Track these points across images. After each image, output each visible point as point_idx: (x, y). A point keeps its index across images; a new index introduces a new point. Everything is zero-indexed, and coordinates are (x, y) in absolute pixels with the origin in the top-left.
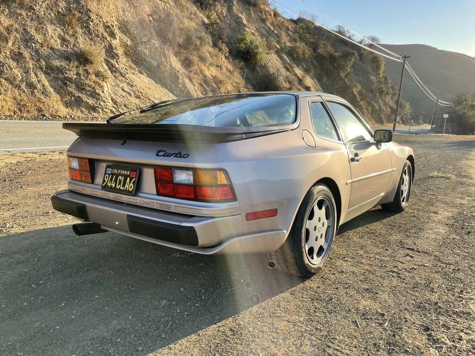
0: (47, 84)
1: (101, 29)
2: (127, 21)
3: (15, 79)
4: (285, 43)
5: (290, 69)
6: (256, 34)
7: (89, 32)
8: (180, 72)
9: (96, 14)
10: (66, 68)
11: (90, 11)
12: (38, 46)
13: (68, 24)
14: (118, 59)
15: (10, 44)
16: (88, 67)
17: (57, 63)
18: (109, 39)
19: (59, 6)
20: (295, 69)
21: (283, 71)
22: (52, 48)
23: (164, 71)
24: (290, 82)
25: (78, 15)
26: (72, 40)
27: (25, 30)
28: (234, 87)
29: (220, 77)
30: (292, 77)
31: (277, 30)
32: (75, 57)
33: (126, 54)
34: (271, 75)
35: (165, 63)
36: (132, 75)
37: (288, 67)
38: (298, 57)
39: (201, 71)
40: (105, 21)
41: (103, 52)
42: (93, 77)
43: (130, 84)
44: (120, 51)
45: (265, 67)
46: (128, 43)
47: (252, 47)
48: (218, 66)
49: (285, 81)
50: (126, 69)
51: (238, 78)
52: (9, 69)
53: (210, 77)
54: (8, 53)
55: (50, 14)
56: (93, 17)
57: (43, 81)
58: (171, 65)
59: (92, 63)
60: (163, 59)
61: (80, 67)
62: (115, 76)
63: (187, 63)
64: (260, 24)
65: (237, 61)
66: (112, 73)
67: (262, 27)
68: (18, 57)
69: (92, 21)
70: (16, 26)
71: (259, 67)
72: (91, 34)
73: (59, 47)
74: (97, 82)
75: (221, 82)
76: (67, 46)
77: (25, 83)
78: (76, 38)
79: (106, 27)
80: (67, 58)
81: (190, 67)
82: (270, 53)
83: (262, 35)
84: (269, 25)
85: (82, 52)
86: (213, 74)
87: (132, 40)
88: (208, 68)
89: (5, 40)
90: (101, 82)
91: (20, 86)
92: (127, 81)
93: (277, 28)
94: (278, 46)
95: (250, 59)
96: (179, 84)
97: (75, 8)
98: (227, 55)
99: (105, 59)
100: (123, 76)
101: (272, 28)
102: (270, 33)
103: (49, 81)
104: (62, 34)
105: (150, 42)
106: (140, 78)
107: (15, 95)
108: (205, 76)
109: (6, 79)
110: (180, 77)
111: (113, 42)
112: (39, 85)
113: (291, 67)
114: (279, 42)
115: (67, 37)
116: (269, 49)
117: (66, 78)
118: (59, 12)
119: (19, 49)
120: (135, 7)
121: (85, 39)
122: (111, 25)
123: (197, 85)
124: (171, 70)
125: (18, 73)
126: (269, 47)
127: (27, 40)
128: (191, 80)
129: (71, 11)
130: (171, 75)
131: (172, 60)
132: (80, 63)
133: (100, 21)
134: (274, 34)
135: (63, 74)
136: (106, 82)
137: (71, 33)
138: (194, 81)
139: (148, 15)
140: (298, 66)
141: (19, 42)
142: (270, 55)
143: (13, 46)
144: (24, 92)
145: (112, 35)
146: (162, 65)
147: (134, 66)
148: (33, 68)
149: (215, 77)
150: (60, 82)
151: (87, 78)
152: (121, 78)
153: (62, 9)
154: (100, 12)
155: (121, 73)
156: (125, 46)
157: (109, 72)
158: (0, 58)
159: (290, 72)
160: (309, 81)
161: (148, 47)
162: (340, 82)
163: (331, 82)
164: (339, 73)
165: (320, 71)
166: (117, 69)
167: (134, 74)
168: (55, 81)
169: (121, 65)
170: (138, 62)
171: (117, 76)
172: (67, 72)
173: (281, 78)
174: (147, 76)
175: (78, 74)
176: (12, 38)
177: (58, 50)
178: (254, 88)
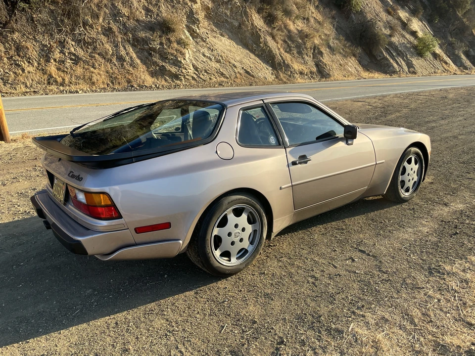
0: (134, 56)
3: (106, 53)
5: (393, 12)
8: (263, 30)
10: (150, 39)
12: (125, 20)
14: (199, 24)
15: (101, 20)
16: (169, 36)
17: (142, 34)
18: (190, 4)
20: (399, 11)
21: (384, 16)
22: (138, 21)
23: (245, 31)
24: (391, 28)
26: (155, 10)
27: (113, 5)
28: (322, 40)
29: (306, 30)
30: (395, 22)
32: (159, 27)
33: (208, 17)
34: (368, 21)
35: (247, 22)
36: (213, 39)
37: (390, 10)
39: (286, 26)
41: (185, 19)
42: (175, 45)
43: (210, 49)
44: (201, 16)
45: (361, 13)
46: (210, 6)
48: (304, 19)
49: (385, 28)
50: (207, 33)
51: (328, 29)
52: (101, 44)
53: (296, 31)
54: (100, 29)
57: (131, 53)
58: (252, 24)
59: (174, 31)
60: (244, 18)
61: (162, 37)
62: (196, 42)
63: (269, 20)
65: (327, 10)
66: (193, 38)
68: (108, 32)
70: (105, 2)
71: (354, 14)
72: (172, 1)
73: (144, 18)
74: (179, 50)
75: (307, 36)
76: (151, 16)
77: (115, 57)
78: (159, 7)
80: (151, 28)
81: (273, 23)
85: (164, 21)
86: (299, 28)
87: (213, 1)
88: (293, 22)
89: (96, 17)
90: (182, 49)
91: (111, 60)
92: (208, 46)
95: (344, 6)
96: (261, 43)
98: (317, 4)
99: (186, 25)
100: (204, 41)
103: (136, 53)
104: (146, 4)
105: (231, 1)
106: (221, 40)
107: (108, 68)
108: (289, 31)
109: (99, 54)
110: (262, 36)
111: (194, 6)
112: (127, 58)
113: (394, 10)
115: (151, 7)
117: (151, 49)
119: (109, 23)
121: (168, 7)
123: (280, 42)
124: (252, 29)
125: (108, 47)
127: (116, 14)
128: (273, 38)
130: (252, 34)
131: (254, 18)
132: (163, 32)
135: (148, 45)
136: (187, 49)
137: (154, 2)
138: (277, 39)
140: (403, 8)
141: (108, 17)
143: (103, 21)
144: (115, 65)
146: (243, 24)
147: (215, 29)
148: (122, 42)
149: (300, 32)
150: (146, 53)
151: (169, 47)
152: (202, 43)
155: (202, 38)
156: (207, 9)
157: (191, 38)
158: (93, 34)
159: (392, 16)
160: (416, 25)
161: (230, 7)
162: (457, 22)
163: (445, 24)
164: (456, 12)
165: (431, 11)
166: (198, 34)
167: (215, 37)
168: (142, 52)
169: (203, 30)
170: (219, 24)
171: (198, 42)
172: (151, 42)
173: (380, 24)
174: (229, 38)
175: (161, 44)
176: (102, 14)
177: (142, 22)
178: (348, 38)
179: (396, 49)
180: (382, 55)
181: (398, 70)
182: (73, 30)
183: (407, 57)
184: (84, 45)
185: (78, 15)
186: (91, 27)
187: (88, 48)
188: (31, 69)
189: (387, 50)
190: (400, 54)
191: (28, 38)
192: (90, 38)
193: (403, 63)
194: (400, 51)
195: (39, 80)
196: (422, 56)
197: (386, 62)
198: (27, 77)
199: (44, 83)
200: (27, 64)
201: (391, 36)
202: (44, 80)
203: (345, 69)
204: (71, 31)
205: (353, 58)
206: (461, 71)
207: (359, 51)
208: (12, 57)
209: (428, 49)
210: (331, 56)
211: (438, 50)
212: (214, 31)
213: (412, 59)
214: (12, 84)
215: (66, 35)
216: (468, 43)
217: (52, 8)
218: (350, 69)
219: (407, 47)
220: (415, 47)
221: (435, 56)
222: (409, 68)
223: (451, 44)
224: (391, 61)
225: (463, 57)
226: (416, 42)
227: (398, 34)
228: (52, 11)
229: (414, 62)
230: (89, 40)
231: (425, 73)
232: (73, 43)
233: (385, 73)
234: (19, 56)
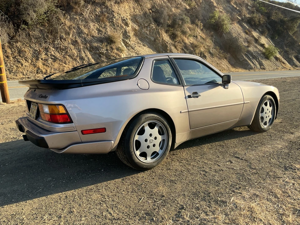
0: (90, 57)
1: (120, 22)
2: (136, 15)
3: (73, 55)
4: (245, 15)
5: (249, 33)
6: (223, 12)
7: (113, 24)
8: (169, 42)
9: (117, 13)
10: (100, 47)
11: (114, 12)
12: (85, 35)
13: (102, 22)
14: (130, 39)
15: (71, 36)
16: (112, 46)
17: (95, 44)
18: (124, 27)
19: (96, 11)
20: (252, 32)
21: (243, 35)
22: (93, 36)
23: (158, 43)
24: (248, 42)
25: (107, 15)
26: (104, 30)
27: (78, 27)
28: (206, 49)
29: (195, 42)
30: (250, 38)
31: (239, 7)
32: (105, 40)
33: (136, 35)
34: (234, 38)
35: (159, 38)
36: (139, 48)
37: (247, 31)
38: (255, 24)
39: (183, 41)
40: (122, 17)
41: (121, 36)
42: (115, 51)
43: (137, 53)
44: (131, 34)
45: (229, 33)
46: (137, 28)
47: (219, 21)
48: (194, 36)
49: (245, 42)
50: (135, 44)
51: (209, 43)
52: (70, 50)
53: (189, 44)
54: (70, 41)
55: (92, 16)
56: (116, 15)
57: (88, 55)
58: (162, 39)
59: (115, 43)
60: (158, 35)
61: (108, 46)
62: (128, 49)
63: (173, 37)
64: (226, 4)
65: (208, 31)
66: (126, 47)
67: (228, 6)
68: (75, 43)
69: (115, 18)
70: (74, 25)
71: (225, 34)
72: (114, 25)
73: (97, 35)
74: (117, 54)
75: (196, 46)
76: (101, 34)
77: (79, 57)
78: (106, 29)
79: (123, 20)
80: (101, 40)
81: (175, 39)
82: (233, 24)
83: (227, 12)
84: (233, 4)
85: (109, 36)
86: (191, 42)
87: (139, 26)
88: (188, 38)
89: (68, 34)
90: (120, 53)
91: (76, 59)
92: (135, 51)
93: (239, 5)
94: (240, 18)
95: (218, 29)
96: (168, 50)
97: (105, 11)
98: (202, 28)
99: (122, 39)
100: (133, 49)
101: (235, 6)
102: (234, 9)
103: (91, 55)
104: (98, 27)
105: (150, 26)
106: (143, 49)
107: (74, 64)
108: (185, 44)
109: (69, 56)
110: (169, 46)
111: (127, 29)
112: (86, 58)
113: (250, 32)
114: (240, 15)
115: (101, 29)
116: (232, 20)
117: (101, 53)
118: (96, 15)
119: (76, 38)
120: (141, 5)
121: (111, 29)
122: (126, 19)
123: (180, 50)
124: (162, 42)
125: (75, 52)
126: (233, 20)
127: (80, 33)
128: (175, 47)
129: (103, 13)
130: (163, 45)
131: (163, 36)
132: (108, 43)
133: (119, 17)
134: (237, 10)
135: (99, 51)
136: (123, 53)
137: (103, 26)
138: (178, 48)
139: (149, 9)
140: (255, 30)
141: (75, 34)
142: (233, 25)
143: (72, 37)
144: (78, 62)
145: (127, 24)
146: (157, 39)
147: (140, 42)
148: (83, 49)
149: (192, 44)
150: (97, 56)
151: (111, 52)
152: (132, 50)
153: (98, 12)
154: (120, 12)
155: (132, 47)
156: (135, 30)
157: (125, 47)
158: (66, 44)
159: (248, 35)
160: (264, 40)
161: (149, 29)
162: (289, 39)
163: (282, 39)
164: (288, 32)
165: (273, 32)
166: (129, 45)
167: (140, 47)
168: (95, 55)
169: (132, 42)
170: (142, 39)
171: (129, 49)
172: (101, 49)
173: (241, 40)
174: (148, 47)
175: (107, 50)
176: (72, 32)
177: (96, 37)
178: (221, 48)
179: (252, 54)
180: (243, 58)
181: (254, 67)
182: (54, 41)
183: (259, 59)
184: (60, 50)
185: (57, 33)
186: (65, 40)
187: (62, 52)
188: (27, 64)
189: (246, 55)
190: (254, 57)
191: (26, 45)
192: (64, 46)
193: (257, 63)
194: (254, 56)
195: (32, 71)
196: (268, 59)
197: (246, 63)
198: (24, 69)
199: (35, 73)
200: (25, 61)
201: (248, 47)
202: (35, 71)
203: (220, 66)
204: (53, 42)
205: (225, 60)
206: (294, 68)
207: (228, 55)
208: (15, 57)
209: (272, 54)
210: (211, 58)
211: (278, 56)
212: (139, 43)
213: (262, 61)
214: (14, 73)
215: (50, 45)
216: (297, 51)
217: (42, 28)
218: (224, 66)
219: (258, 53)
220: (264, 54)
221: (277, 59)
222: (260, 66)
223: (286, 52)
224: (249, 62)
225: (294, 59)
226: (264, 51)
227: (253, 46)
228: (41, 30)
229: (263, 63)
230: (63, 47)
231: (271, 69)
232: (54, 49)
233: (246, 69)
234: (20, 56)
